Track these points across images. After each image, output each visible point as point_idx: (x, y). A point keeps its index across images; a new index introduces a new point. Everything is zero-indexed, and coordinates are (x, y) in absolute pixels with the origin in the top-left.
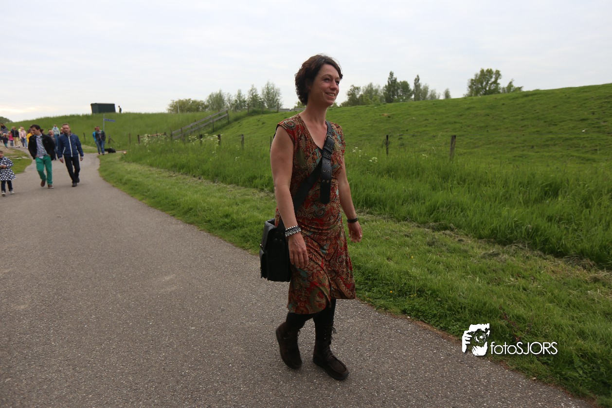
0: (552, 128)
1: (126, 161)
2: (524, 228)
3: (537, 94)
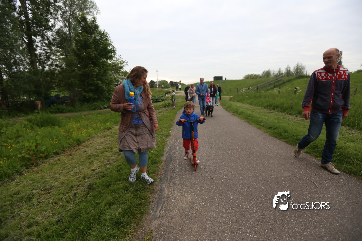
1: (233, 101)
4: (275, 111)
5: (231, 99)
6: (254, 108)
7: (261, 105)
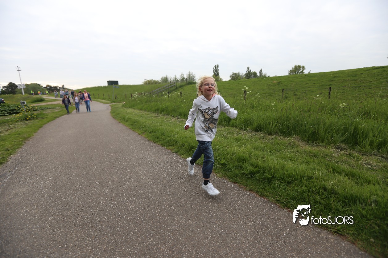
1: (125, 107)
4: (162, 114)
5: (123, 106)
6: (144, 113)
7: (150, 110)
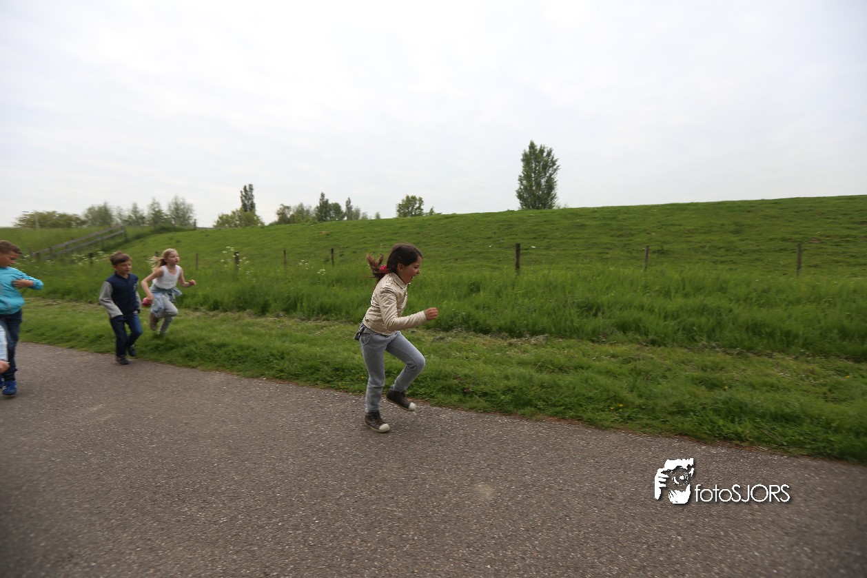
0: (469, 243)
2: (460, 315)
3: (454, 216)
